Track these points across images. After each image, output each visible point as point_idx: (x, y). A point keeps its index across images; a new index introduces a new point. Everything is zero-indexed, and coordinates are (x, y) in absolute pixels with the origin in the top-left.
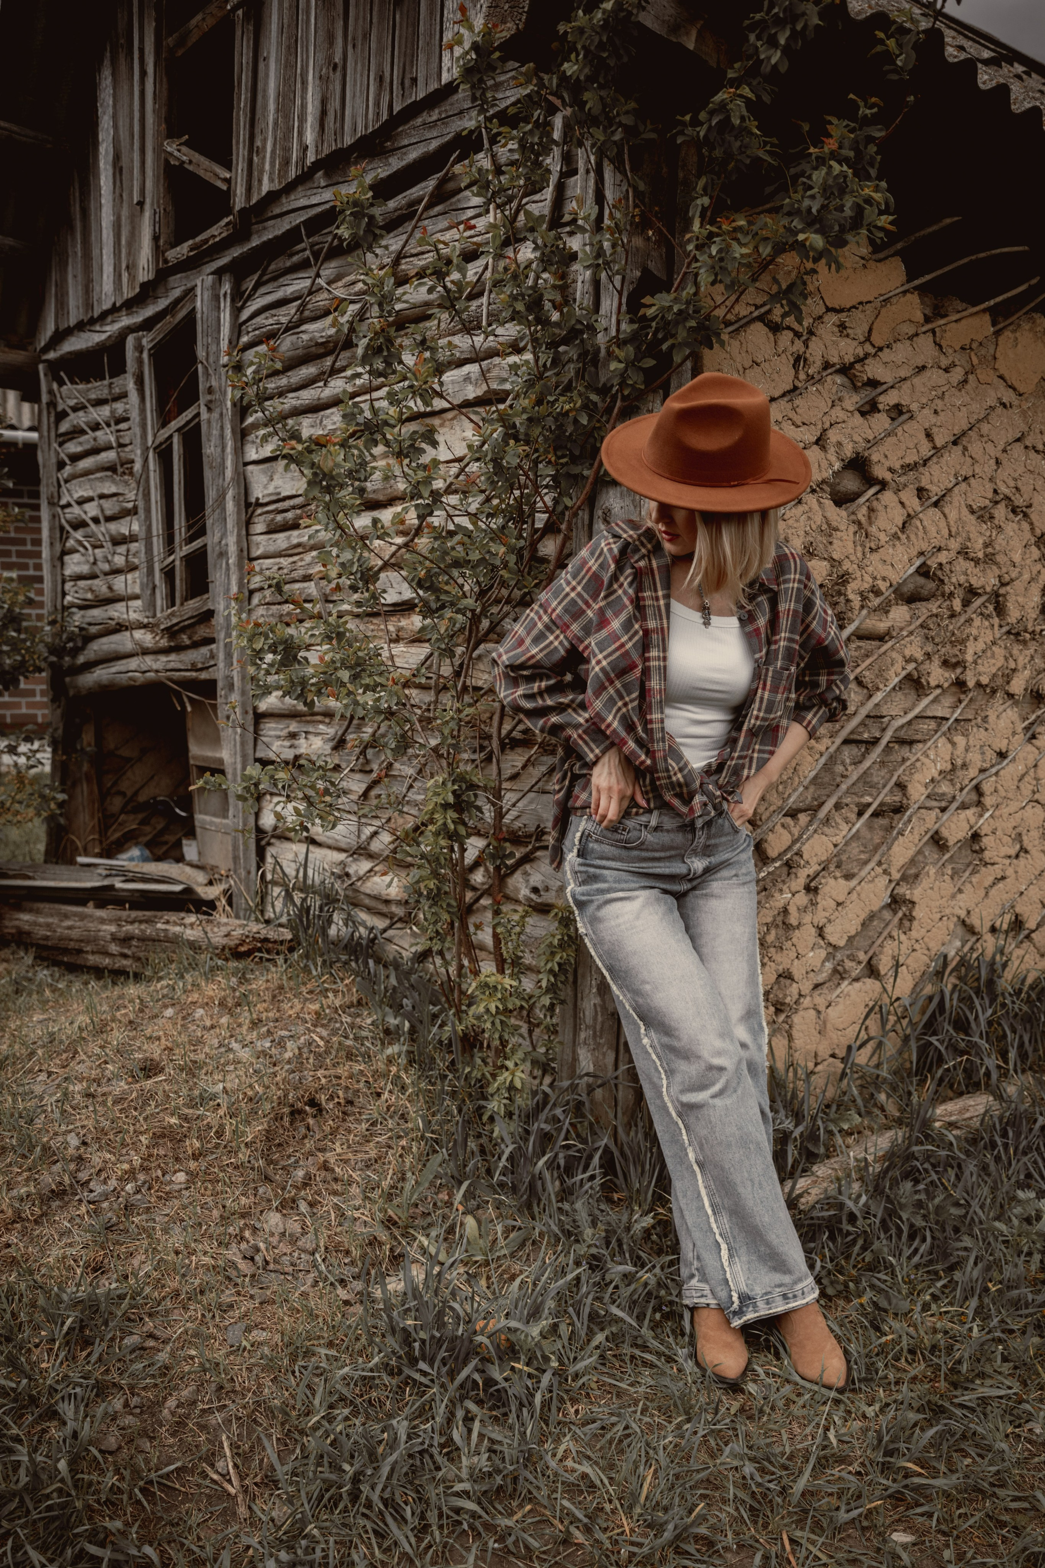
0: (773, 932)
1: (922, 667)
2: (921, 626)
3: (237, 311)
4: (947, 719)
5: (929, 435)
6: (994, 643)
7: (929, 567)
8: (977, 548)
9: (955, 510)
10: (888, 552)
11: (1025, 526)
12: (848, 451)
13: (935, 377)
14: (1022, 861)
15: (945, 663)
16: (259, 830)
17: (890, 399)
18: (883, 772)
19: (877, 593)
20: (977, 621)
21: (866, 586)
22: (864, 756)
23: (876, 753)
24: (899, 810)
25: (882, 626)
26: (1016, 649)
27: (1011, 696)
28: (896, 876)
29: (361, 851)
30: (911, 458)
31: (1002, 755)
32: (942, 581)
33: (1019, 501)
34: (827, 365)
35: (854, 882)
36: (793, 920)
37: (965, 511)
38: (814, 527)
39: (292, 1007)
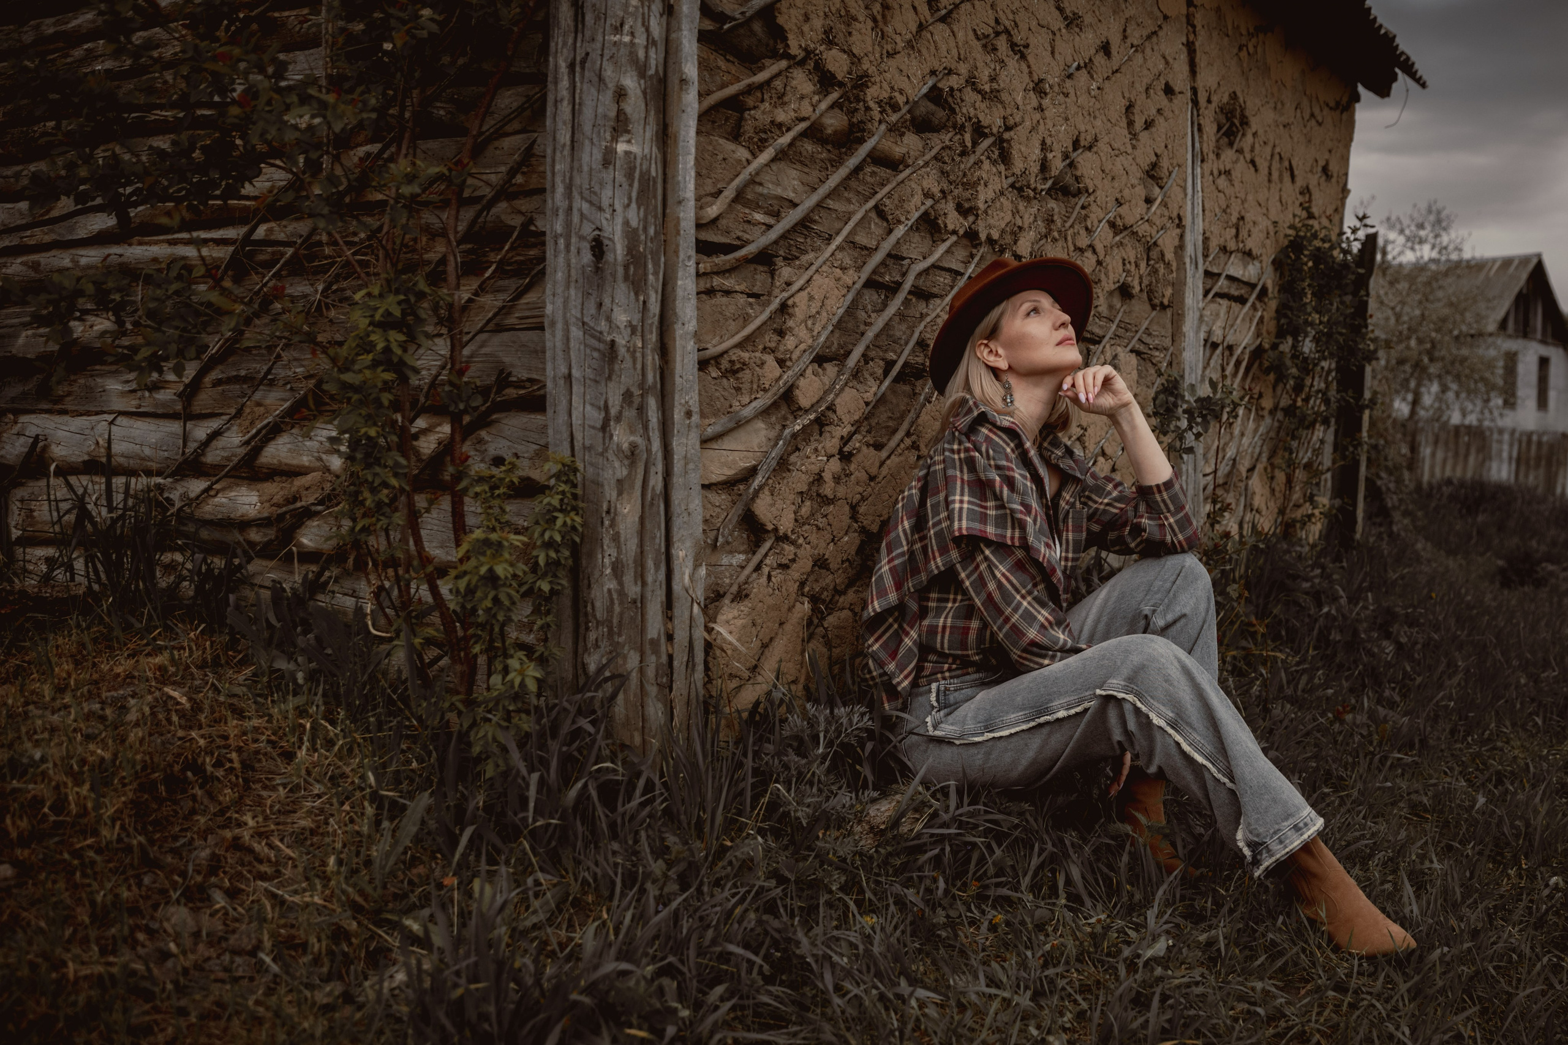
0: (808, 503)
1: (938, 207)
2: (935, 158)
4: (962, 274)
6: (1002, 193)
7: (941, 90)
8: (983, 80)
9: (962, 30)
10: (901, 60)
11: (1023, 67)
15: (959, 207)
18: (903, 327)
19: (895, 108)
20: (986, 165)
21: (885, 95)
22: (885, 305)
23: (897, 302)
25: (898, 151)
26: (1022, 205)
32: (953, 111)
33: (1017, 38)
35: (884, 454)
38: (833, 9)
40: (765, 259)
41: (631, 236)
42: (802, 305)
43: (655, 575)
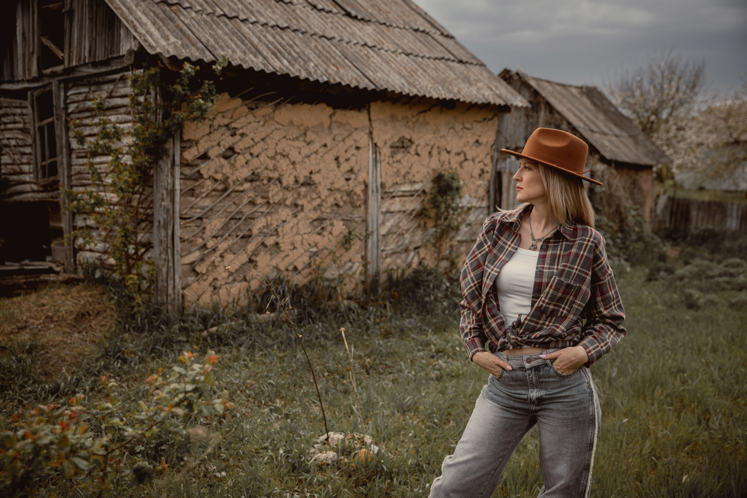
1: (254, 199)
2: (254, 188)
3: (66, 92)
4: (264, 212)
5: (253, 139)
6: (279, 191)
7: (255, 173)
8: (271, 166)
9: (262, 158)
10: (241, 170)
11: (287, 160)
12: (227, 146)
13: (255, 125)
14: (295, 251)
15: (263, 197)
16: (74, 248)
17: (241, 131)
18: (244, 226)
19: (238, 181)
20: (272, 186)
21: (235, 179)
22: (237, 222)
23: (241, 222)
24: (250, 236)
25: (241, 188)
26: (287, 193)
27: (286, 205)
28: (250, 254)
29: (105, 252)
30: (247, 146)
31: (284, 221)
32: (260, 176)
33: (284, 153)
34: (220, 126)
35: (236, 255)
36: (216, 264)
37: (266, 158)
38: (217, 166)
39: (83, 294)
40: (200, 218)
41: (164, 220)
42: (208, 227)
43: (171, 282)
